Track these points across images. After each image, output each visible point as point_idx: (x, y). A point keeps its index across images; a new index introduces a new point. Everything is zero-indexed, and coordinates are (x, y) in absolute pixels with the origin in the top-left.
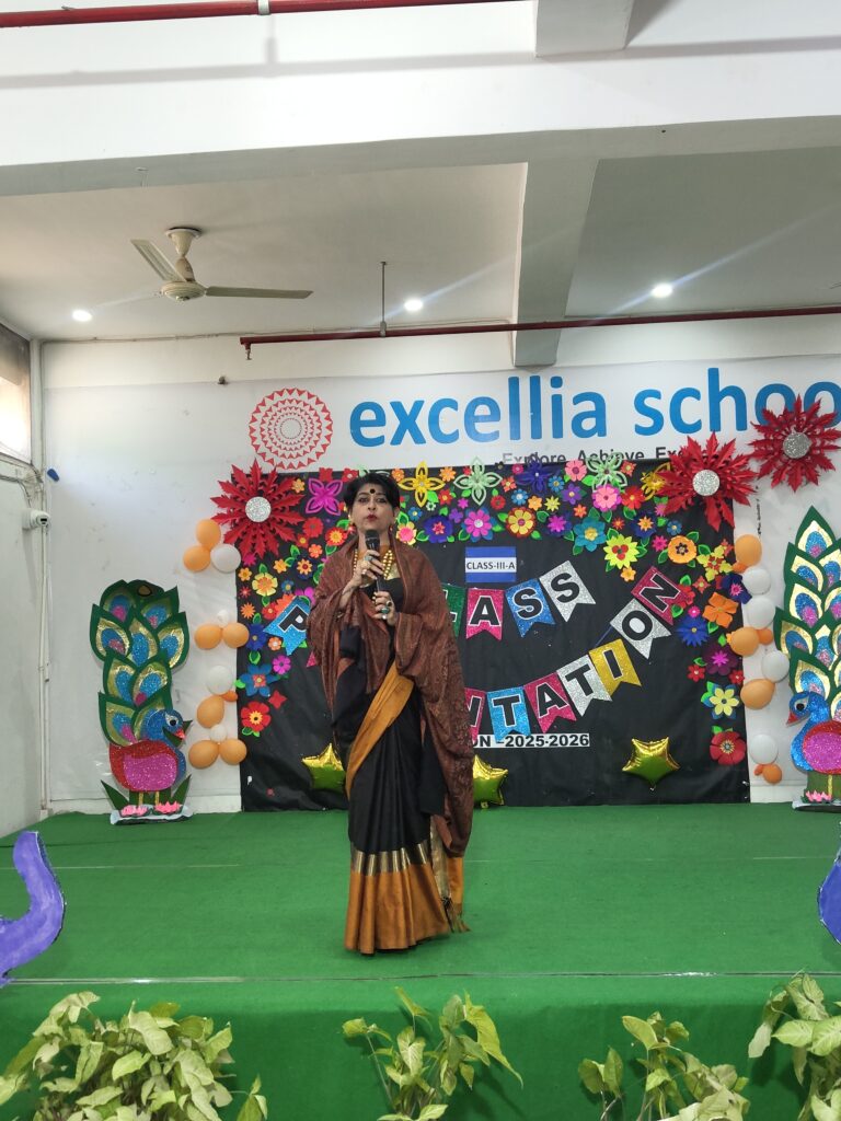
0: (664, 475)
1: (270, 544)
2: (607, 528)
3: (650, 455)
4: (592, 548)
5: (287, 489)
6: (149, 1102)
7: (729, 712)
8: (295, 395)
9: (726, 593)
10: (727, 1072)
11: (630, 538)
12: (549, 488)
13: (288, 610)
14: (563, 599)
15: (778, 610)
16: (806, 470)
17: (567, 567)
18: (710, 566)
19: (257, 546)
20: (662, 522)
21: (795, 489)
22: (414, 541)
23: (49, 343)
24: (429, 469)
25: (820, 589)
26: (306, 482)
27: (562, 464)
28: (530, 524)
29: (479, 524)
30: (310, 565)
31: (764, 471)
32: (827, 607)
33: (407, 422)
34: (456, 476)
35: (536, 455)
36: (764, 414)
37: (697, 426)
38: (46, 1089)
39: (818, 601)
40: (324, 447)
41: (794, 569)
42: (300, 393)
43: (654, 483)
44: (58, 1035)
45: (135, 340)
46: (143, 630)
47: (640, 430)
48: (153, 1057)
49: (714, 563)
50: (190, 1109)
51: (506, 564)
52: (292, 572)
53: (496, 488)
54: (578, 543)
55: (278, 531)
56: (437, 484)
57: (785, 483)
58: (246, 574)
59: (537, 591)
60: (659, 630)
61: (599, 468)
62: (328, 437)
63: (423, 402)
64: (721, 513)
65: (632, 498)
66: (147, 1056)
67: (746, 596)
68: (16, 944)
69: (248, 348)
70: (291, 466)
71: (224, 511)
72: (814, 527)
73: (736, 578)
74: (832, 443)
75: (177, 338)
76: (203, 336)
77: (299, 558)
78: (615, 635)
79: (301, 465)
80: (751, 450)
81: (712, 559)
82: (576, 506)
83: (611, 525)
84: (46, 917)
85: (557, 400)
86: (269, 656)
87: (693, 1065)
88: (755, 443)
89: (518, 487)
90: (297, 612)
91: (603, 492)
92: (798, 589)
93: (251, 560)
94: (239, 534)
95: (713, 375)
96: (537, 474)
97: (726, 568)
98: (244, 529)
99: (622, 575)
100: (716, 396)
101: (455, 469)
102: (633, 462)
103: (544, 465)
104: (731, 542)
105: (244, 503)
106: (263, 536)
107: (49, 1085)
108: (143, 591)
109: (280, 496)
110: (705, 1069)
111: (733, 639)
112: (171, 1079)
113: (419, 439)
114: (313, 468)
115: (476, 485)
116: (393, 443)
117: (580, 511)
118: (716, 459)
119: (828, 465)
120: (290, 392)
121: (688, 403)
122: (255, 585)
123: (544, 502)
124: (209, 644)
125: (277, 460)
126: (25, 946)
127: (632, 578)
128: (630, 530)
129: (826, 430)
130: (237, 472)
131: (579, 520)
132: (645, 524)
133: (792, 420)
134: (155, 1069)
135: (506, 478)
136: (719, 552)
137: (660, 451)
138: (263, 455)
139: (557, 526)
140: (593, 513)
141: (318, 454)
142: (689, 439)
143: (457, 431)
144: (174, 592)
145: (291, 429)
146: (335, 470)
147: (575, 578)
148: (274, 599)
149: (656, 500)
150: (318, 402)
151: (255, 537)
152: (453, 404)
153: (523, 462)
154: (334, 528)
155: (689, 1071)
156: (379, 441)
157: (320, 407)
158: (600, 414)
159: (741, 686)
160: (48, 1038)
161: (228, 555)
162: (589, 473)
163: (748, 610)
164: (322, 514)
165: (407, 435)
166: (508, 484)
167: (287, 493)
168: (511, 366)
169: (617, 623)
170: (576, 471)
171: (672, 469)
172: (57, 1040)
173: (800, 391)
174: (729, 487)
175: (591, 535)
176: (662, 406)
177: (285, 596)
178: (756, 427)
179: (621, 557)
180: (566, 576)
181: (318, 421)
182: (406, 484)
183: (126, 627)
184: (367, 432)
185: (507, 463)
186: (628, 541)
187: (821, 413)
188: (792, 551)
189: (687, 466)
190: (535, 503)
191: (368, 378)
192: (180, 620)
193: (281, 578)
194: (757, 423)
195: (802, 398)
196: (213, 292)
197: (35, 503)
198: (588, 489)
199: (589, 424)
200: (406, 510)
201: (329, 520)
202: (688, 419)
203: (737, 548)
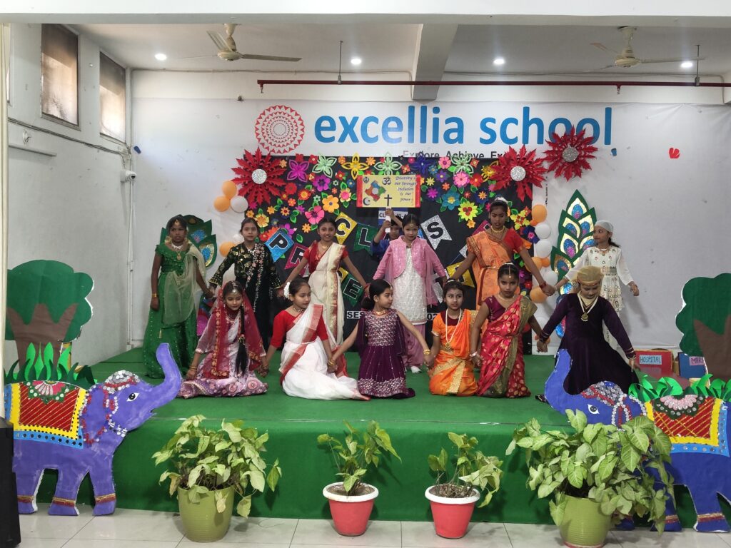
0: (494, 168)
1: (266, 197)
2: (461, 197)
3: (488, 156)
4: (451, 208)
5: (276, 165)
6: (231, 463)
8: (283, 109)
10: (494, 459)
11: (473, 203)
12: (429, 172)
13: (274, 236)
14: (434, 237)
15: (553, 247)
16: (575, 168)
17: (437, 219)
18: (517, 221)
19: (257, 197)
20: (492, 195)
21: (568, 179)
22: (349, 200)
23: (136, 70)
24: (360, 158)
25: (578, 237)
26: (288, 161)
27: (437, 158)
30: (288, 211)
31: (551, 168)
32: (581, 248)
33: (349, 129)
34: (376, 162)
35: (422, 153)
36: (553, 135)
37: (515, 141)
38: (182, 457)
39: (576, 244)
40: (299, 141)
41: (564, 225)
42: (286, 108)
43: (489, 172)
44: (188, 433)
45: (188, 71)
47: (482, 141)
48: (233, 444)
49: (520, 220)
50: (251, 465)
52: (278, 214)
53: (399, 170)
54: (444, 205)
55: (270, 190)
56: (365, 167)
57: (563, 176)
61: (458, 162)
62: (302, 136)
63: (358, 118)
64: (525, 191)
65: (476, 180)
66: (230, 443)
67: (536, 239)
68: (157, 397)
69: (262, 86)
70: (279, 152)
71: (239, 176)
72: (577, 201)
73: (531, 229)
74: (591, 154)
75: (214, 71)
76: (229, 71)
77: (282, 206)
79: (285, 151)
80: (544, 156)
81: (519, 217)
82: (444, 183)
83: (463, 195)
84: (172, 384)
85: (436, 121)
87: (479, 455)
88: (547, 152)
89: (411, 170)
90: (280, 238)
91: (460, 176)
92: (566, 237)
93: (254, 206)
94: (248, 190)
95: (526, 110)
96: (422, 164)
97: (526, 223)
98: (250, 188)
99: (468, 225)
100: (527, 123)
101: (375, 158)
102: (477, 159)
103: (427, 158)
104: (530, 208)
105: (251, 172)
106: (261, 192)
107: (183, 455)
108: (192, 221)
109: (272, 169)
110: (485, 457)
112: (240, 454)
113: (355, 139)
114: (292, 153)
115: (387, 168)
116: (339, 141)
117: (446, 186)
118: (524, 159)
119: (587, 166)
120: (280, 107)
121: (511, 126)
123: (426, 180)
125: (271, 148)
126: (162, 398)
127: (473, 226)
128: (474, 198)
129: (588, 146)
130: (247, 154)
131: (445, 192)
132: (482, 196)
133: (569, 140)
134: (233, 449)
135: (404, 165)
136: (523, 213)
137: (494, 154)
138: (263, 144)
139: (432, 195)
140: (453, 188)
141: (296, 146)
142: (510, 147)
143: (377, 136)
144: (210, 223)
145: (280, 129)
146: (305, 155)
147: (441, 225)
148: (267, 229)
149: (490, 182)
150: (296, 114)
151: (256, 193)
152: (375, 120)
153: (414, 156)
154: (303, 189)
155: (478, 458)
156: (332, 139)
157: (298, 117)
158: (460, 130)
159: (531, 289)
160: (183, 434)
161: (240, 202)
162: (452, 164)
163: (536, 247)
164: (297, 181)
165: (348, 137)
166: (406, 169)
167: (276, 167)
168: (411, 100)
170: (445, 163)
171: (499, 165)
172: (187, 435)
173: (575, 123)
174: (530, 176)
175: (451, 201)
176: (496, 127)
177: (273, 228)
178: (548, 142)
179: (468, 214)
180: (436, 224)
181: (296, 126)
182: (346, 166)
184: (325, 134)
185: (405, 156)
186: (472, 205)
187: (586, 136)
188: (564, 215)
189: (508, 163)
191: (327, 101)
192: (212, 239)
193: (271, 217)
194: (550, 141)
195: (575, 127)
196: (246, 57)
197: (128, 166)
198: (452, 174)
199: (453, 136)
200: (345, 181)
201: (301, 185)
202: (510, 136)
203: (534, 212)
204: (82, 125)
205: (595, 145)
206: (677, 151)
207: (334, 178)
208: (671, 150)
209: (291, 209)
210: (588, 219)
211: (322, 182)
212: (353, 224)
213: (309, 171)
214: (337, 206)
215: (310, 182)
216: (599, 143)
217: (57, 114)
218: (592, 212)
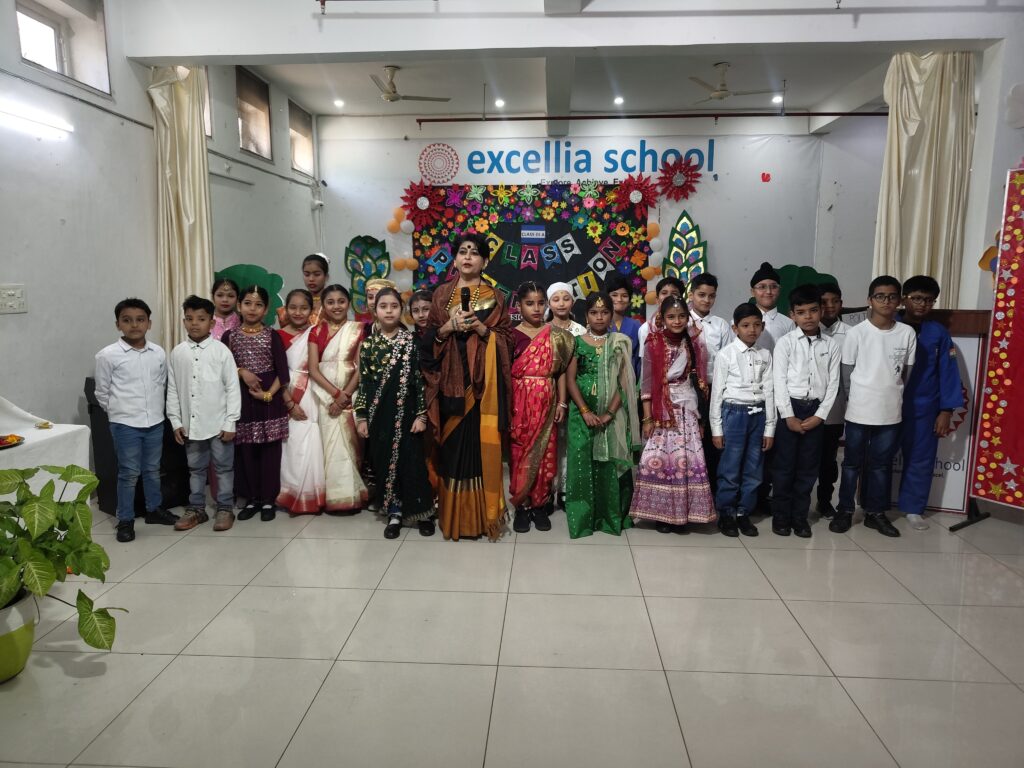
0: (616, 192)
1: (429, 221)
2: (588, 218)
3: (611, 182)
4: (581, 227)
7: (639, 306)
8: (441, 146)
9: (642, 250)
11: (599, 223)
12: (562, 197)
13: (437, 253)
14: (566, 252)
15: (664, 259)
16: (683, 192)
17: (569, 236)
18: (635, 237)
19: (422, 221)
20: (614, 215)
21: (677, 201)
22: (497, 222)
23: (320, 116)
24: (506, 186)
25: (684, 249)
26: (446, 190)
27: (569, 185)
28: (552, 215)
29: (528, 214)
30: (447, 232)
31: (663, 192)
32: (687, 258)
33: (495, 162)
34: (518, 190)
35: (557, 181)
36: (665, 164)
37: (634, 169)
39: (683, 255)
40: (455, 173)
41: (674, 240)
42: (444, 145)
43: (612, 196)
46: (369, 260)
47: (606, 170)
49: (637, 236)
51: (540, 234)
52: (439, 236)
53: (537, 196)
54: (575, 225)
55: (432, 214)
56: (509, 193)
57: (673, 198)
58: (417, 235)
59: (554, 247)
60: (610, 267)
61: (586, 188)
62: (457, 168)
63: (503, 152)
64: (642, 212)
65: (601, 203)
67: (650, 252)
69: (420, 125)
70: (439, 182)
71: (407, 204)
72: (685, 220)
73: (646, 243)
74: (696, 179)
77: (443, 228)
78: (590, 269)
79: (443, 182)
80: (658, 182)
81: (636, 234)
82: (575, 206)
83: (591, 216)
85: (568, 154)
86: (428, 275)
88: (660, 178)
89: (548, 196)
90: (441, 254)
91: (588, 200)
92: (675, 249)
93: (420, 228)
94: (414, 215)
95: (643, 143)
96: (557, 190)
97: (643, 238)
98: (416, 213)
99: (594, 241)
100: (643, 154)
101: (518, 186)
102: (602, 185)
103: (561, 186)
104: (646, 226)
105: (416, 200)
106: (425, 216)
108: (370, 241)
109: (433, 197)
111: (643, 272)
113: (501, 170)
114: (450, 183)
115: (528, 195)
116: (488, 172)
117: (576, 209)
118: (641, 185)
119: (693, 190)
120: (439, 145)
121: (630, 156)
122: (421, 240)
123: (559, 204)
124: (400, 268)
125: (432, 179)
127: (599, 242)
128: (599, 219)
129: (694, 172)
130: (413, 185)
131: (576, 213)
132: (606, 216)
133: (678, 167)
135: (542, 191)
136: (640, 230)
137: (616, 181)
138: (425, 176)
139: (565, 216)
140: (582, 209)
141: (452, 177)
142: (629, 175)
143: (519, 167)
144: (384, 242)
145: (439, 163)
146: (460, 184)
147: (573, 242)
148: (430, 247)
149: (612, 204)
150: (452, 150)
151: (421, 217)
152: (518, 154)
153: (550, 184)
154: (459, 214)
156: (482, 171)
157: (453, 153)
158: (588, 161)
159: (645, 294)
161: (407, 225)
162: (581, 190)
163: (651, 258)
164: (454, 207)
165: (495, 169)
166: (543, 194)
167: (436, 195)
168: (546, 136)
169: (590, 264)
170: (575, 189)
171: (620, 190)
173: (683, 154)
174: (646, 199)
175: (581, 221)
176: (618, 158)
177: (436, 246)
178: (661, 170)
179: (594, 232)
180: (568, 241)
181: (452, 160)
182: (494, 193)
183: (361, 258)
184: (476, 166)
185: (543, 184)
187: (692, 164)
188: (674, 231)
189: (627, 188)
190: (555, 205)
191: (473, 139)
192: (386, 256)
193: (434, 237)
194: (662, 168)
195: (684, 157)
196: (405, 98)
197: (317, 197)
198: (581, 198)
199: (582, 166)
200: (494, 206)
201: (457, 210)
202: (630, 164)
203: (648, 229)
204: (275, 160)
205: (699, 172)
206: (768, 175)
207: (484, 204)
208: (764, 174)
209: (450, 230)
210: (693, 234)
211: (474, 207)
212: (500, 242)
213: (463, 198)
214: (487, 227)
215: (464, 208)
216: (704, 170)
217: (253, 150)
218: (696, 228)
